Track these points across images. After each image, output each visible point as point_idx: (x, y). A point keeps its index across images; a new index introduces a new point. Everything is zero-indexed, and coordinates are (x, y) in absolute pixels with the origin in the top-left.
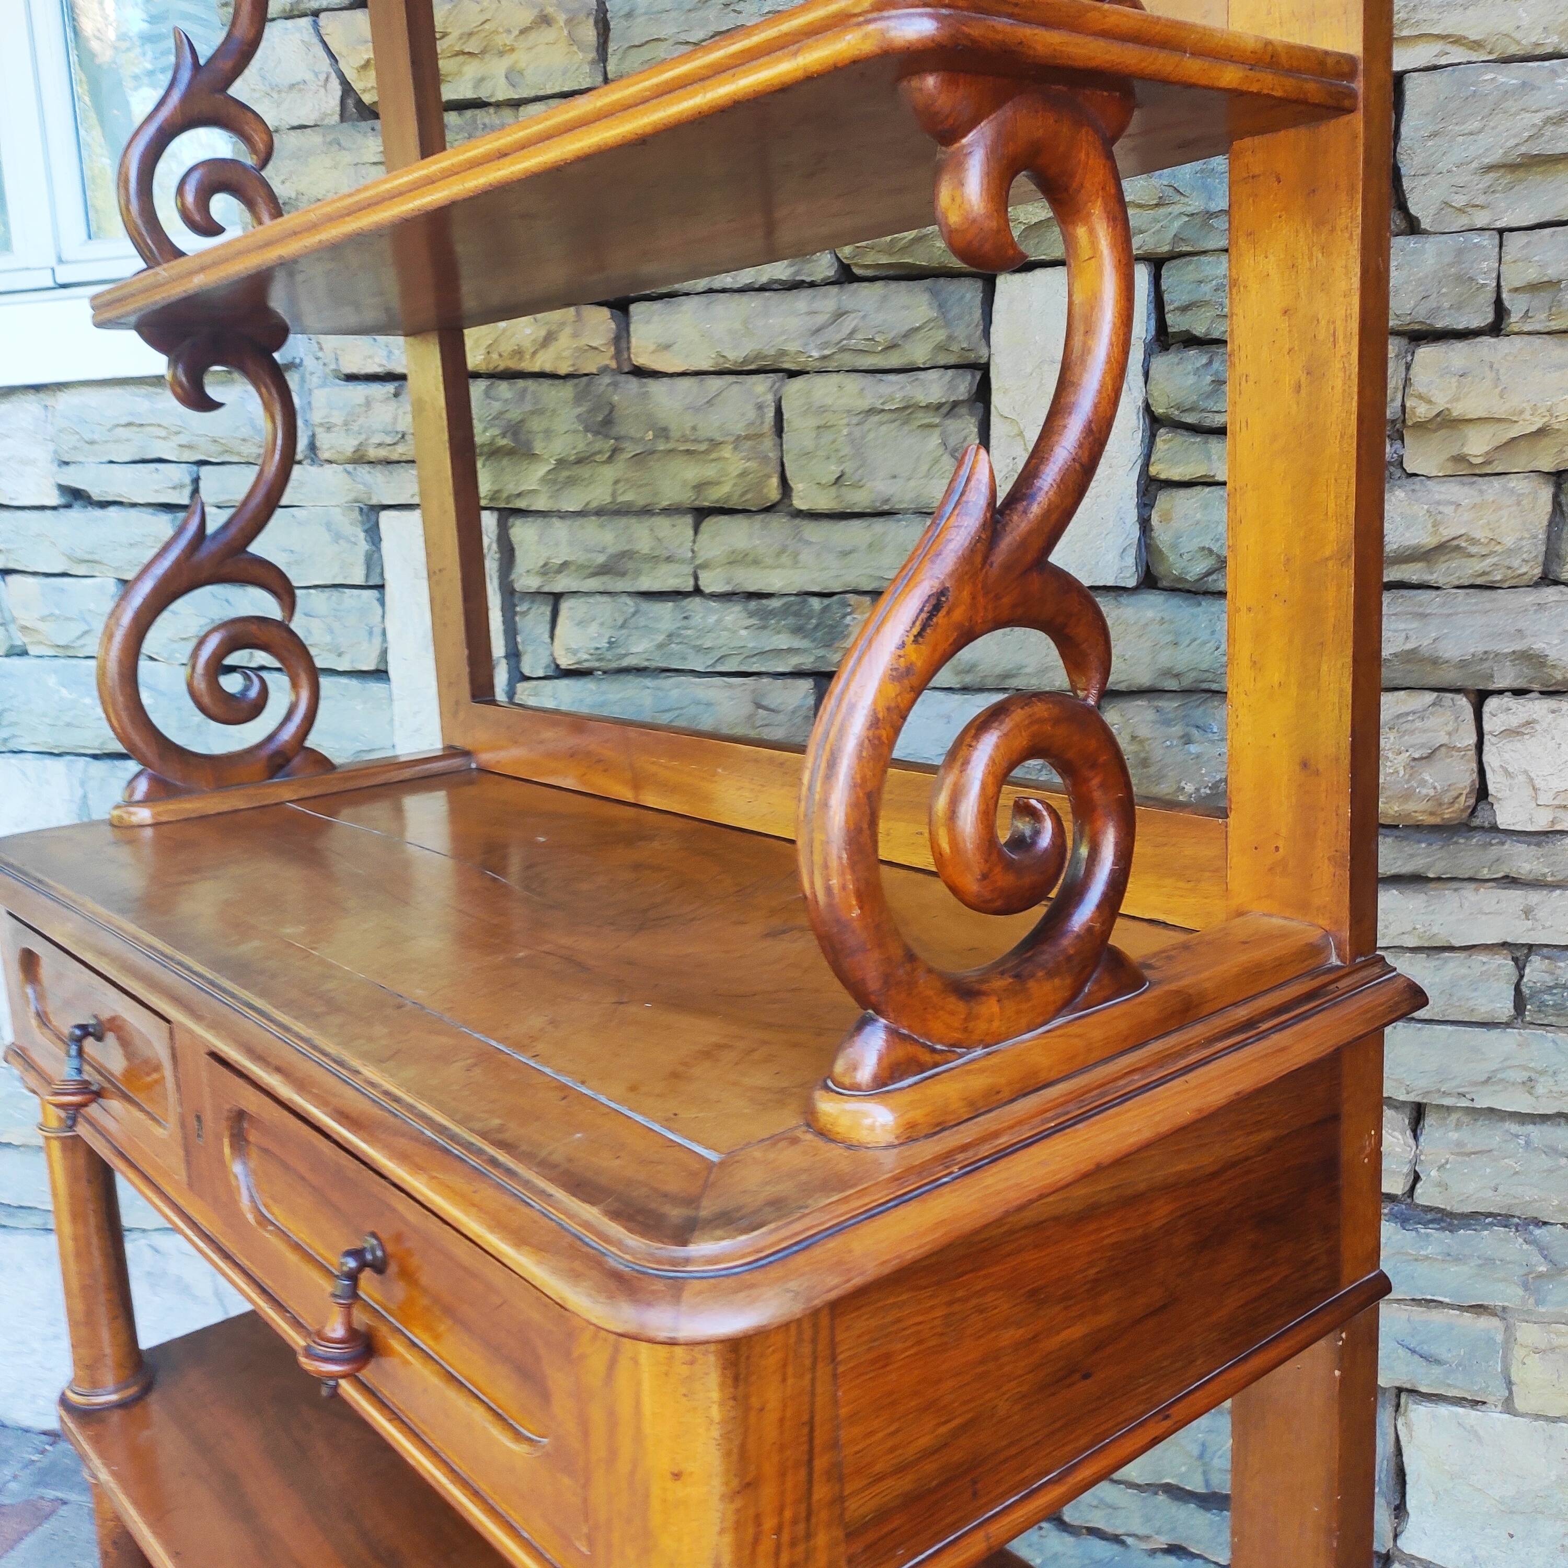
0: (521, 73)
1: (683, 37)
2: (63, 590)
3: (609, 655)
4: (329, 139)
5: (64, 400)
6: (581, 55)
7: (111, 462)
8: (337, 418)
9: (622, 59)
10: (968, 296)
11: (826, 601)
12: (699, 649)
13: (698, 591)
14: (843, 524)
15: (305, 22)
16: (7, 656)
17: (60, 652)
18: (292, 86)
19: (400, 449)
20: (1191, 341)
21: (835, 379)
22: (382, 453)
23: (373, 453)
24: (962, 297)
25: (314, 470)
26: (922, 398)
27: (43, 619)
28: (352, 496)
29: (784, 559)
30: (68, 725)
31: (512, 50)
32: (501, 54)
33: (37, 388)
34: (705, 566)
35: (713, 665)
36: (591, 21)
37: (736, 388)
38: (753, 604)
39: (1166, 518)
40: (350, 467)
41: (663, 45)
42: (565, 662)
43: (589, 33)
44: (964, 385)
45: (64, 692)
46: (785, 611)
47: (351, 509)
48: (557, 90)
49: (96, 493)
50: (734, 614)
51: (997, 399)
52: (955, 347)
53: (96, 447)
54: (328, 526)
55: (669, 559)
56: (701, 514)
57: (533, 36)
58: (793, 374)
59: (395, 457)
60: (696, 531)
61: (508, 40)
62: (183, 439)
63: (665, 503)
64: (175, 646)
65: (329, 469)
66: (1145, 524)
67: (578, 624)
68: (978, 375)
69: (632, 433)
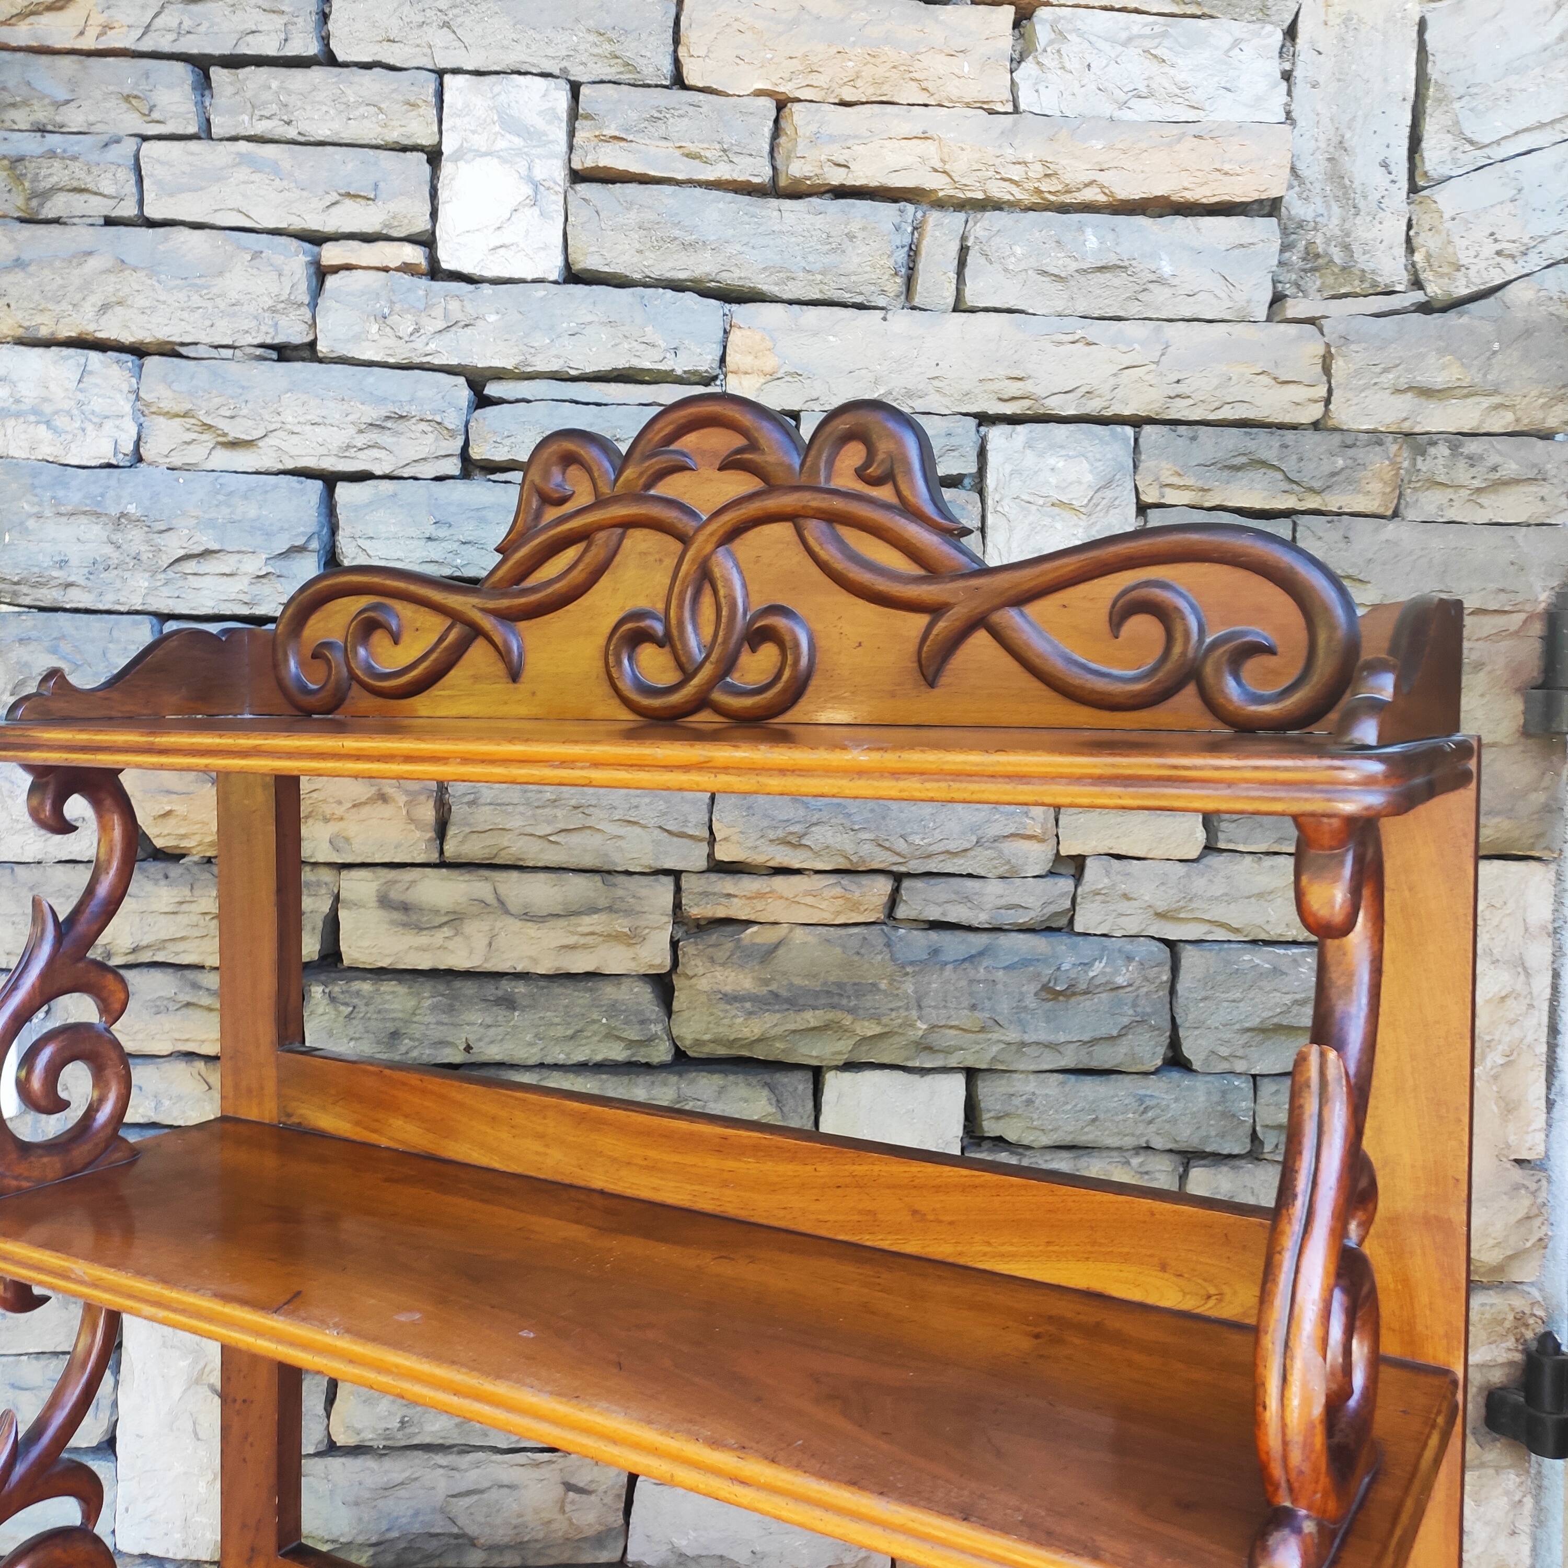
0: (347, 840)
1: (529, 830)
3: (399, 1435)
6: (418, 834)
9: (462, 843)
10: (801, 1087)
24: (796, 1089)
31: (342, 819)
32: (326, 820)
35: (517, 1441)
36: (431, 804)
41: (509, 836)
42: (341, 1439)
43: (428, 813)
48: (387, 860)
57: (365, 811)
61: (340, 811)
67: (365, 1402)
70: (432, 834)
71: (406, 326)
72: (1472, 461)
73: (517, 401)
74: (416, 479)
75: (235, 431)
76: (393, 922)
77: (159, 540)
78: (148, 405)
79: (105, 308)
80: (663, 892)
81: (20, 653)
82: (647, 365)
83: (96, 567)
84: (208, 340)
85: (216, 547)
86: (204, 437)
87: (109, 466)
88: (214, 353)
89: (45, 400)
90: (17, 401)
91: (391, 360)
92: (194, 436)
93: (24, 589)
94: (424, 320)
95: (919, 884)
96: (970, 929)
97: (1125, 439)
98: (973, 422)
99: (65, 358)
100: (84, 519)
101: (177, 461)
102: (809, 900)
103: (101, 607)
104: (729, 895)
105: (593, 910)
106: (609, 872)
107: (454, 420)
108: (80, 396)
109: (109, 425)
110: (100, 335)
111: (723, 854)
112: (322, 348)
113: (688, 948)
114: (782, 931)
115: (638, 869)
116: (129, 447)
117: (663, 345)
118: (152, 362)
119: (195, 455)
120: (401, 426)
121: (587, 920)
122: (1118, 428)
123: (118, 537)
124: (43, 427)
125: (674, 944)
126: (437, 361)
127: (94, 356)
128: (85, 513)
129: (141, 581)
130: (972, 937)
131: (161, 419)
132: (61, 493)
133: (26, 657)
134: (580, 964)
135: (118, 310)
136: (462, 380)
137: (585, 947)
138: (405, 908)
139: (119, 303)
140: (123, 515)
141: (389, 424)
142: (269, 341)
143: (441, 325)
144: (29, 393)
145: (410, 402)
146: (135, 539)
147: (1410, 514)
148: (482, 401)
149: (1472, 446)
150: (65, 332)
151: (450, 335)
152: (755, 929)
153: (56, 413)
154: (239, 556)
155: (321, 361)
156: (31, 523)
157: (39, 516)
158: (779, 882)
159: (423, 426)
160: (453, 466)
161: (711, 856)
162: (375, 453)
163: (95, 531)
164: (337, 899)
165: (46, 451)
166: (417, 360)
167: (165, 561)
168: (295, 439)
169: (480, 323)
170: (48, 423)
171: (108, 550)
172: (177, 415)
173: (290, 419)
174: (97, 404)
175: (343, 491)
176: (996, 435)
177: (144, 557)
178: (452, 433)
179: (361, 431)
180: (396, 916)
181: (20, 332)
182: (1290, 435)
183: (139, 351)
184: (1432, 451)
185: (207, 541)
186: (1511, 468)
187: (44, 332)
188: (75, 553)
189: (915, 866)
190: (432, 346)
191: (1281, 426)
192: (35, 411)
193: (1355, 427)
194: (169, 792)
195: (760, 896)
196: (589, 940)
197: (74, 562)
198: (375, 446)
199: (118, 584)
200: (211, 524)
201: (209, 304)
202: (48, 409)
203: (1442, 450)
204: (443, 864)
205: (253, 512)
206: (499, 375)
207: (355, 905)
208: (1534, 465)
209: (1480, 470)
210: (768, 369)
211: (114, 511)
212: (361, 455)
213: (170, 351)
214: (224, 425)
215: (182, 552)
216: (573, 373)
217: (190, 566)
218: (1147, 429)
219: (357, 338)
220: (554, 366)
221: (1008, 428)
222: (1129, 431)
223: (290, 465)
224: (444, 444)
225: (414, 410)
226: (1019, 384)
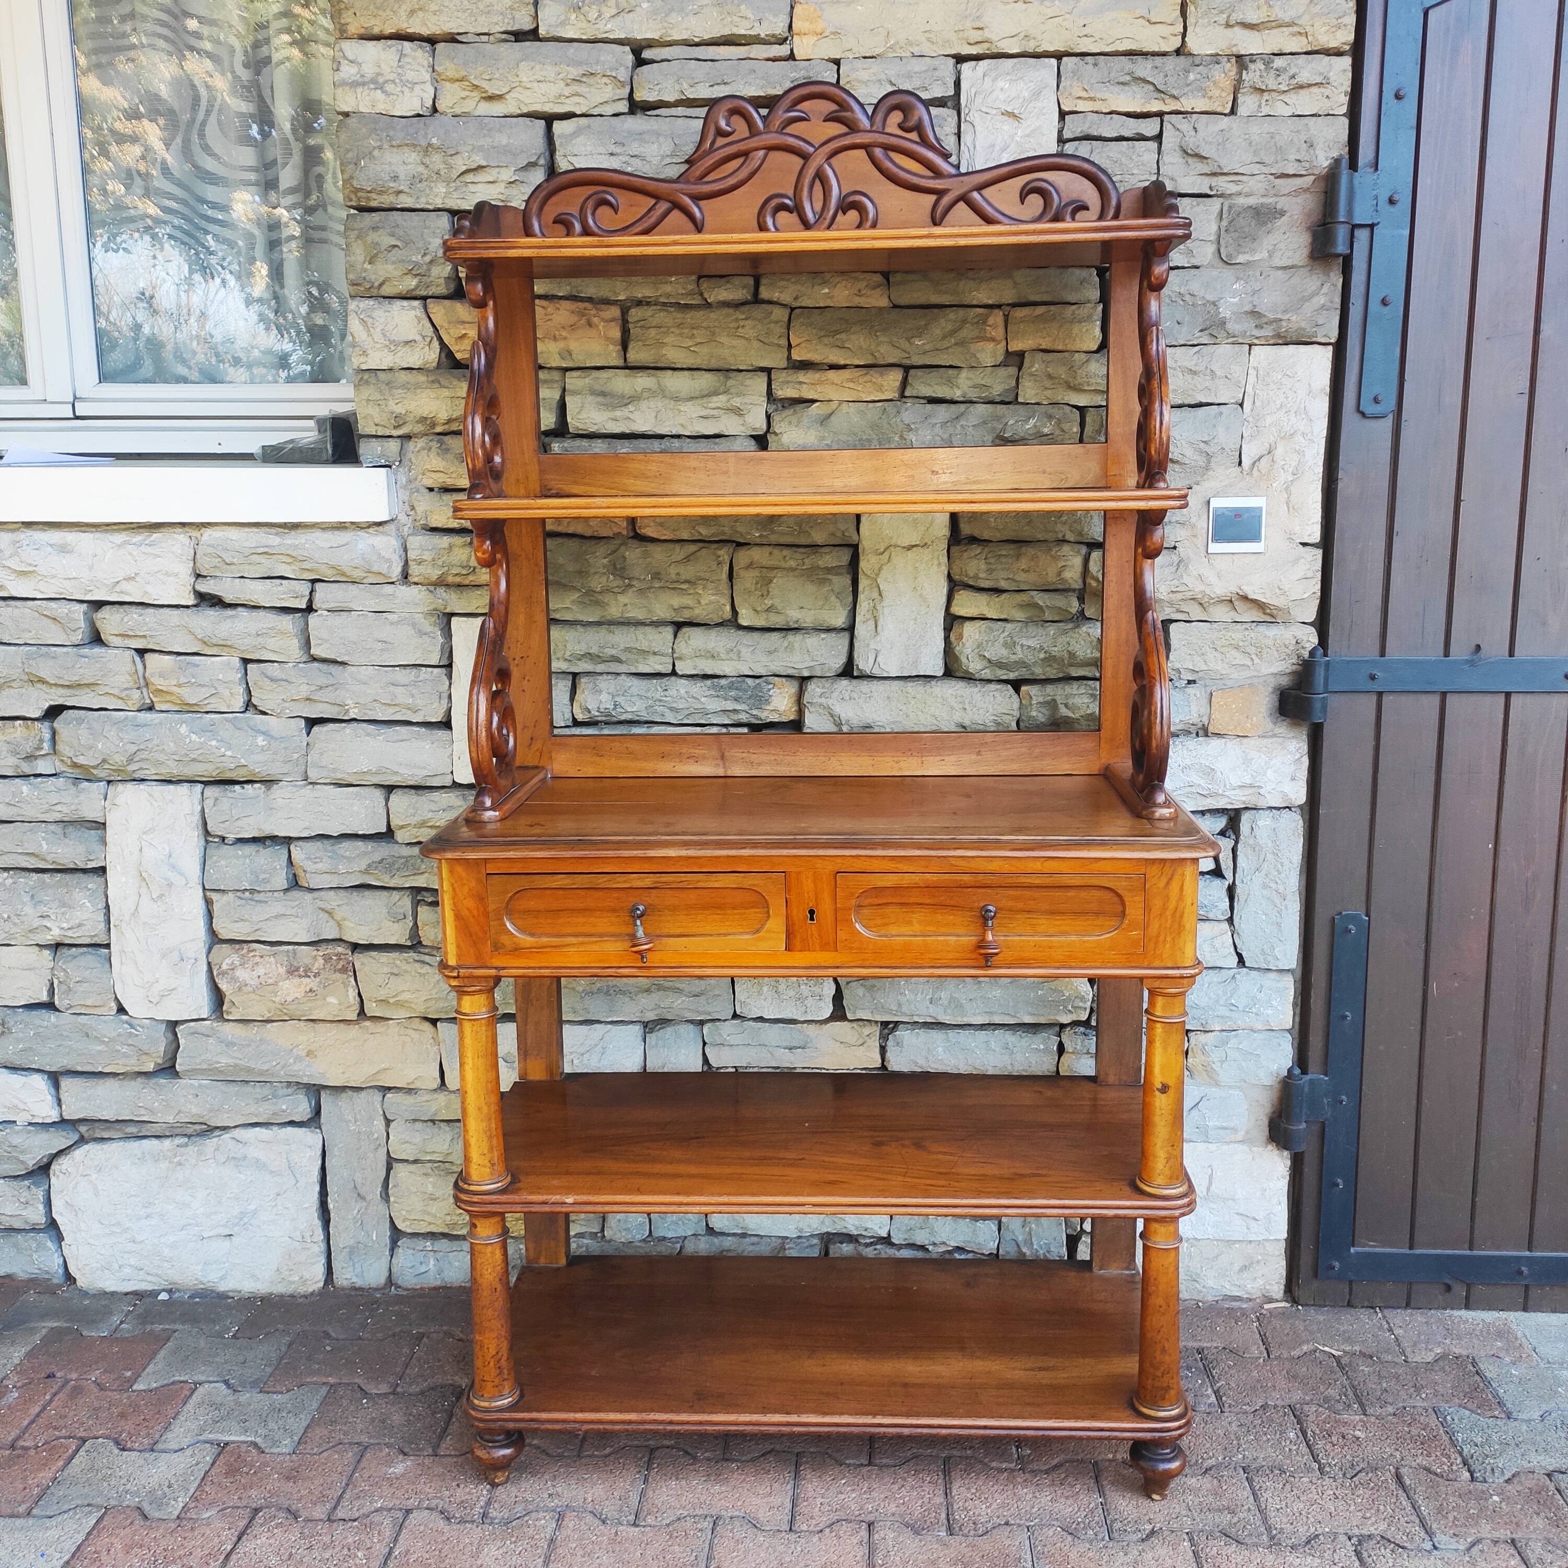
0: (568, 352)
2: (198, 666)
3: (612, 713)
4: (431, 379)
5: (207, 534)
6: (611, 347)
7: (242, 577)
8: (427, 556)
9: (637, 353)
11: (757, 681)
12: (672, 709)
13: (674, 673)
14: (768, 635)
15: (416, 303)
16: (139, 711)
17: (186, 708)
18: (407, 343)
19: (471, 578)
20: (973, 540)
21: (769, 549)
22: (458, 580)
23: (450, 579)
25: (404, 588)
26: (821, 563)
27: (179, 686)
28: (431, 608)
29: (731, 655)
30: (194, 760)
31: (565, 338)
32: (556, 339)
33: (183, 525)
34: (680, 658)
35: (682, 719)
36: (618, 328)
37: (704, 551)
38: (709, 682)
39: (960, 637)
40: (432, 588)
42: (580, 717)
43: (616, 333)
44: (844, 557)
45: (194, 737)
46: (731, 687)
47: (432, 615)
48: (591, 365)
49: (228, 598)
50: (699, 688)
51: (863, 565)
52: (839, 534)
53: (233, 567)
54: (414, 625)
55: (655, 653)
56: (678, 626)
57: (579, 333)
58: (739, 545)
59: (467, 582)
60: (675, 636)
61: (563, 332)
62: (306, 565)
63: (655, 619)
64: (287, 705)
65: (414, 590)
66: (947, 639)
67: (592, 693)
68: (851, 550)
69: (636, 574)
70: (620, 347)
71: (593, 15)
72: (1279, 72)
73: (663, 61)
74: (601, 116)
75: (492, 90)
76: (598, 403)
77: (451, 160)
78: (439, 75)
79: (412, 12)
80: (760, 383)
81: (373, 237)
82: (743, 32)
83: (416, 179)
84: (473, 30)
85: (485, 164)
86: (474, 94)
87: (419, 115)
88: (477, 39)
89: (378, 74)
90: (362, 76)
91: (584, 37)
92: (467, 93)
93: (374, 196)
94: (604, 9)
95: (919, 372)
96: (953, 402)
97: (1052, 66)
98: (952, 61)
99: (390, 47)
100: (406, 149)
101: (458, 111)
102: (851, 385)
103: (418, 206)
104: (801, 383)
105: (716, 393)
106: (728, 370)
107: (624, 75)
108: (400, 71)
109: (417, 88)
110: (409, 31)
111: (795, 356)
112: (542, 32)
113: (776, 418)
114: (834, 405)
115: (744, 368)
116: (429, 103)
117: (752, 17)
118: (440, 46)
119: (469, 105)
120: (592, 80)
121: (715, 399)
122: (1046, 60)
123: (427, 160)
124: (379, 91)
125: (768, 417)
126: (611, 36)
127: (406, 44)
128: (407, 145)
129: (441, 189)
130: (953, 407)
131: (448, 84)
132: (391, 133)
133: (377, 239)
134: (709, 429)
135: (420, 14)
136: (627, 49)
137: (713, 417)
138: (603, 394)
139: (420, 9)
140: (430, 145)
141: (584, 79)
142: (510, 29)
143: (614, 11)
144: (369, 70)
145: (597, 63)
146: (436, 160)
147: (1242, 110)
148: (640, 62)
149: (1279, 62)
150: (389, 30)
151: (619, 19)
152: (817, 404)
153: (386, 82)
154: (497, 170)
155: (540, 40)
156: (376, 153)
157: (380, 148)
158: (832, 374)
159: (605, 80)
160: (623, 107)
161: (789, 357)
162: (577, 99)
163: (413, 157)
164: (564, 390)
165: (381, 108)
166: (600, 36)
167: (455, 174)
168: (528, 92)
169: (638, 9)
170: (381, 88)
171: (421, 169)
172: (458, 80)
173: (525, 79)
174: (410, 75)
175: (558, 126)
176: (966, 67)
177: (442, 173)
178: (623, 84)
179: (567, 85)
180: (600, 399)
181: (362, 31)
182: (1158, 60)
183: (432, 41)
184: (1252, 66)
185: (479, 160)
186: (1305, 76)
187: (376, 31)
188: (402, 171)
189: (917, 360)
190: (609, 26)
191: (1155, 54)
192: (373, 81)
193: (1202, 52)
194: (464, 322)
195: (820, 382)
196: (715, 412)
197: (402, 177)
198: (577, 94)
199: (428, 191)
200: (481, 149)
201: (474, 7)
202: (381, 80)
203: (1260, 65)
204: (627, 367)
205: (504, 142)
206: (650, 44)
207: (575, 393)
208: (1321, 74)
209: (1284, 77)
210: (819, 31)
211: (424, 143)
212: (567, 101)
213: (452, 39)
214: (484, 85)
215: (464, 168)
216: (697, 40)
217: (470, 178)
218: (1065, 59)
219: (563, 24)
220: (685, 36)
221: (973, 63)
222: (1054, 61)
223: (525, 110)
224: (618, 91)
225: (598, 69)
226: (980, 32)
